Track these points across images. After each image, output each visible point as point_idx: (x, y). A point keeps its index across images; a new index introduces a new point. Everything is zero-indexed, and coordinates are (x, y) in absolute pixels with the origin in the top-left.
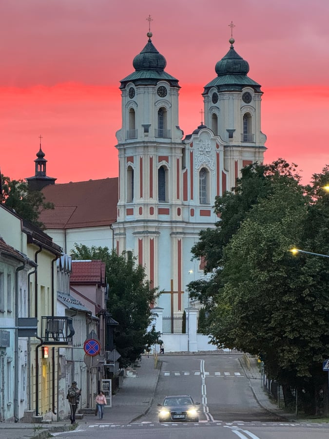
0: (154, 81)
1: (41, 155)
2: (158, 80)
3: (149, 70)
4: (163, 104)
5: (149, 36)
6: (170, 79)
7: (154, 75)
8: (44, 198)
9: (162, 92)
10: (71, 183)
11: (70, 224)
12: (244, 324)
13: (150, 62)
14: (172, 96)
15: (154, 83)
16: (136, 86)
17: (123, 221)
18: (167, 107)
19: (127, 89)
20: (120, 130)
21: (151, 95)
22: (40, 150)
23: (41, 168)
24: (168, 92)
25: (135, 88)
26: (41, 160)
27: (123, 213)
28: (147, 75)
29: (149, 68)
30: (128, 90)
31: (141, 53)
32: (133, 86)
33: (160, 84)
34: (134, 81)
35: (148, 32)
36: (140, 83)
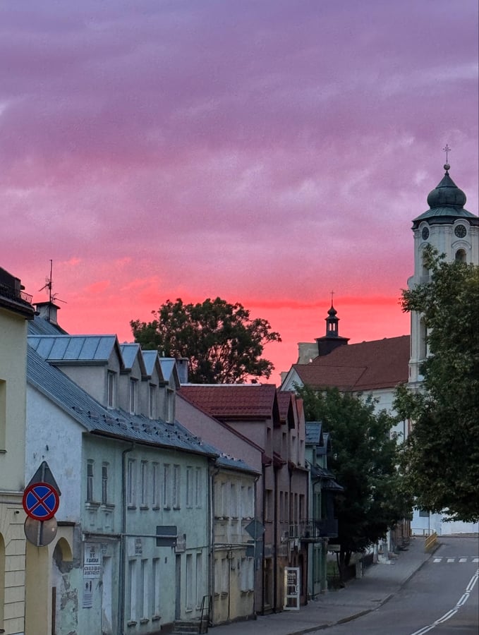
0: (451, 219)
1: (332, 313)
2: (456, 218)
3: (444, 207)
4: (462, 245)
5: (447, 168)
6: (471, 216)
7: (450, 213)
8: (269, 327)
9: (461, 232)
10: (364, 342)
11: (359, 386)
12: (429, 464)
13: (446, 198)
14: (473, 237)
15: (451, 221)
16: (430, 225)
17: (415, 381)
18: (466, 249)
19: (421, 229)
20: (412, 277)
21: (447, 235)
22: (332, 307)
23: (332, 327)
24: (467, 232)
25: (428, 227)
26: (332, 319)
27: (415, 372)
28: (443, 212)
29: (446, 205)
30: (421, 231)
31: (436, 188)
32: (426, 225)
33: (458, 223)
34: (427, 220)
35: (445, 163)
36: (434, 221)
